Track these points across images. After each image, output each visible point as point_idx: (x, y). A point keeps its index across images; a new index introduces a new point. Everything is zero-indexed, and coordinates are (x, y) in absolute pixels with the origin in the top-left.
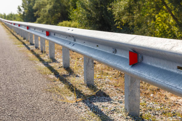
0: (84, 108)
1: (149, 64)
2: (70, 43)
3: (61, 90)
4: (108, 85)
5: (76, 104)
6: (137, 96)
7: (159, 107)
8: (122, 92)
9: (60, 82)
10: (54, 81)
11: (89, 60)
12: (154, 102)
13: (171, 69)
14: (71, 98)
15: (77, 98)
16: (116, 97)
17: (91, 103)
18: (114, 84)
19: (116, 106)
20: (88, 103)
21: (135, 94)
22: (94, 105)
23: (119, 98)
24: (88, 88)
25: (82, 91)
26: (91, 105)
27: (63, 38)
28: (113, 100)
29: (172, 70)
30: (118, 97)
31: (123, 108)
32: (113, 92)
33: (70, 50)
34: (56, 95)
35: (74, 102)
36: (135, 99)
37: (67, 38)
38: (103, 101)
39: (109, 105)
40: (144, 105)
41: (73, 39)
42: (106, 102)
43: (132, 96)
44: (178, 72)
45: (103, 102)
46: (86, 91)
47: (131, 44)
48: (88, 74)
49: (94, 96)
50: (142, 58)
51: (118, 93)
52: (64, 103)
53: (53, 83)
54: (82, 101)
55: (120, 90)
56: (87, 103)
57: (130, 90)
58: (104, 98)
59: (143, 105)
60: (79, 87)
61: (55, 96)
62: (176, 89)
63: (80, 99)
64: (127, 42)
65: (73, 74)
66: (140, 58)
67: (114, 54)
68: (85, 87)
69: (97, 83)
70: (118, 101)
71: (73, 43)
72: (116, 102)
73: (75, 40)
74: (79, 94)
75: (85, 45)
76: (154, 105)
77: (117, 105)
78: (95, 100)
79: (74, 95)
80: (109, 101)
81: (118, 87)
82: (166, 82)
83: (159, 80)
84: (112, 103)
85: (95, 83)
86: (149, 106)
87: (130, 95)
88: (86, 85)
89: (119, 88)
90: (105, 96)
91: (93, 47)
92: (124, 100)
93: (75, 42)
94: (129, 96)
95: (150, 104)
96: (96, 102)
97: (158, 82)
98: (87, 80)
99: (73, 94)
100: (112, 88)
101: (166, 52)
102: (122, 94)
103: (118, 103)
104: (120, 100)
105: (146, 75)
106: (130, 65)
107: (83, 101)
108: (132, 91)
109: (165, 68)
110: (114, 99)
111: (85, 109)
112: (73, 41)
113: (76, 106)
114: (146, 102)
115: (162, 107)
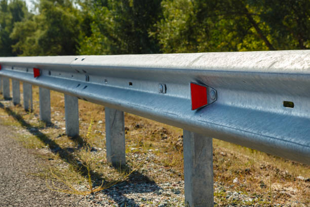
0: (107, 203)
1: (230, 104)
2: (79, 85)
3: (63, 174)
4: (153, 165)
5: (92, 196)
6: (208, 176)
7: (251, 200)
8: (179, 176)
9: (60, 161)
10: (49, 159)
11: (115, 117)
12: (240, 192)
13: (271, 108)
14: (82, 187)
15: (93, 187)
16: (168, 184)
17: (120, 194)
18: (163, 162)
19: (169, 199)
20: (115, 195)
21: (204, 171)
22: (126, 198)
23: (174, 185)
24: (114, 170)
25: (102, 175)
26: (121, 198)
27: (65, 78)
28: (162, 189)
29: (273, 110)
30: (171, 183)
31: (182, 201)
32: (162, 176)
33: (80, 98)
34: (53, 183)
35: (88, 193)
36: (205, 182)
37: (72, 76)
38: (144, 190)
39: (155, 197)
40: (221, 197)
41: (84, 77)
42: (149, 192)
43: (199, 176)
44: (285, 113)
45: (143, 192)
46: (111, 174)
47: (194, 68)
48: (114, 143)
49: (126, 183)
50: (216, 95)
51: (171, 177)
52: (69, 196)
53: (47, 163)
54: (103, 192)
55: (174, 173)
56: (112, 195)
57: (194, 164)
58: (146, 186)
59: (219, 195)
60: (96, 168)
61: (51, 184)
62: (282, 141)
63: (99, 188)
64: (186, 65)
65: (85, 145)
66: (211, 95)
67: (161, 94)
68: (109, 167)
69: (131, 161)
70: (173, 191)
71: (85, 83)
72: (168, 193)
73: (88, 79)
74: (97, 179)
75: (108, 85)
76: (241, 196)
77: (170, 197)
78: (128, 189)
79: (88, 181)
80: (154, 190)
81: (172, 167)
82: (262, 132)
83: (249, 130)
84: (160, 193)
85: (129, 161)
86: (231, 198)
87: (194, 173)
88: (110, 163)
89: (173, 169)
90: (147, 183)
91: (122, 87)
92: (183, 188)
93: (88, 82)
94: (193, 175)
95: (234, 194)
96: (130, 193)
97: (248, 133)
98: (112, 153)
99: (86, 180)
100: (161, 169)
101: (262, 73)
102: (179, 179)
103: (173, 194)
104: (176, 188)
105: (223, 125)
106: (193, 109)
107: (106, 192)
108: (199, 165)
109: (260, 108)
110: (164, 187)
111: (109, 205)
112: (84, 81)
113: (91, 201)
114: (225, 191)
115: (256, 199)
